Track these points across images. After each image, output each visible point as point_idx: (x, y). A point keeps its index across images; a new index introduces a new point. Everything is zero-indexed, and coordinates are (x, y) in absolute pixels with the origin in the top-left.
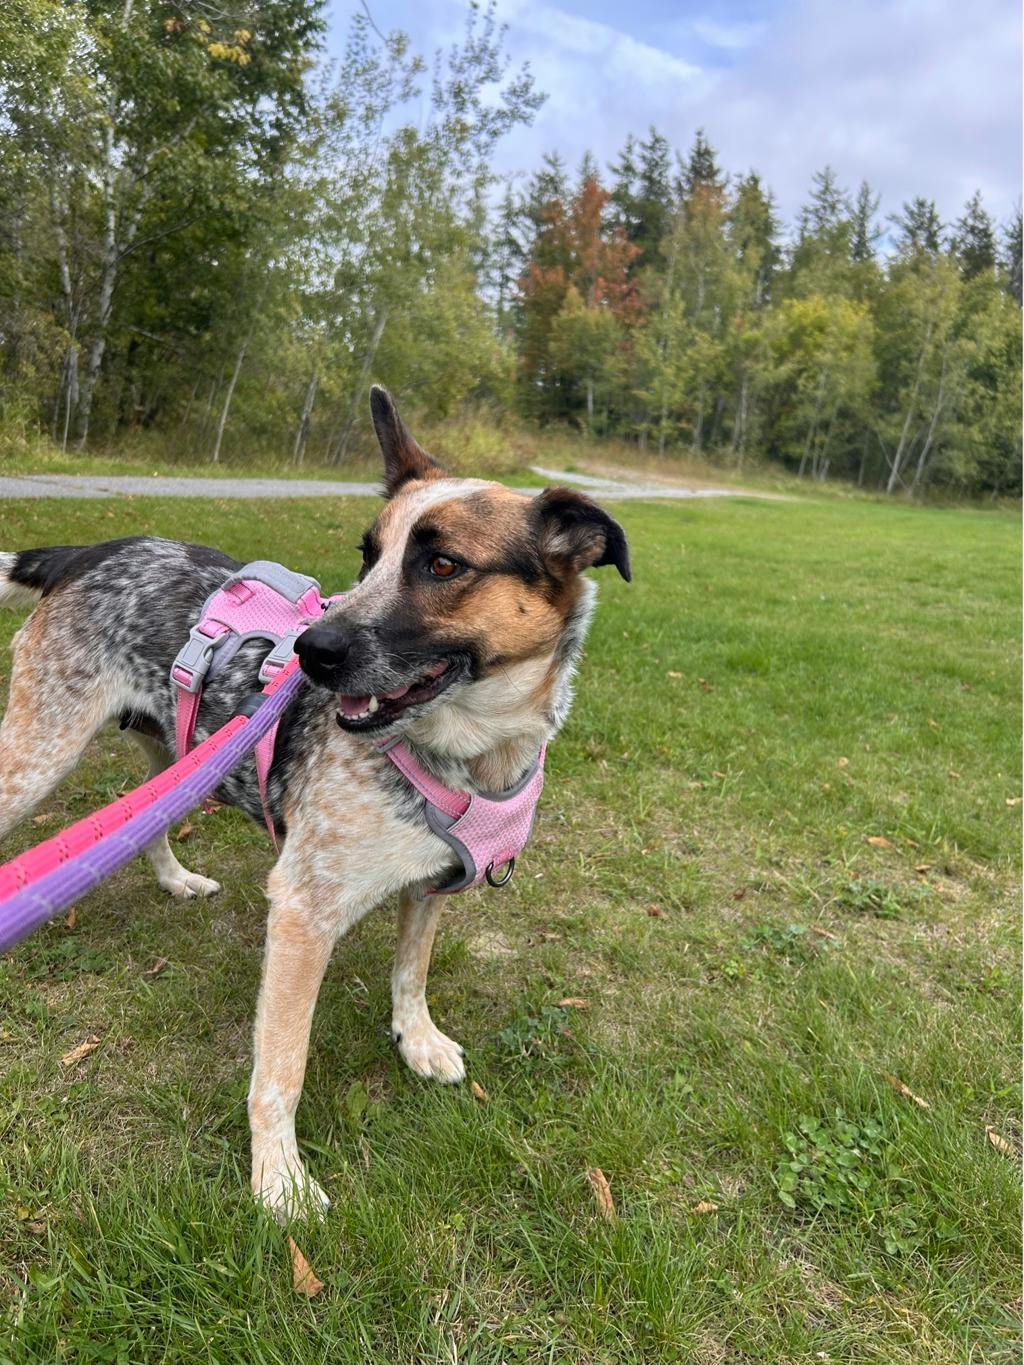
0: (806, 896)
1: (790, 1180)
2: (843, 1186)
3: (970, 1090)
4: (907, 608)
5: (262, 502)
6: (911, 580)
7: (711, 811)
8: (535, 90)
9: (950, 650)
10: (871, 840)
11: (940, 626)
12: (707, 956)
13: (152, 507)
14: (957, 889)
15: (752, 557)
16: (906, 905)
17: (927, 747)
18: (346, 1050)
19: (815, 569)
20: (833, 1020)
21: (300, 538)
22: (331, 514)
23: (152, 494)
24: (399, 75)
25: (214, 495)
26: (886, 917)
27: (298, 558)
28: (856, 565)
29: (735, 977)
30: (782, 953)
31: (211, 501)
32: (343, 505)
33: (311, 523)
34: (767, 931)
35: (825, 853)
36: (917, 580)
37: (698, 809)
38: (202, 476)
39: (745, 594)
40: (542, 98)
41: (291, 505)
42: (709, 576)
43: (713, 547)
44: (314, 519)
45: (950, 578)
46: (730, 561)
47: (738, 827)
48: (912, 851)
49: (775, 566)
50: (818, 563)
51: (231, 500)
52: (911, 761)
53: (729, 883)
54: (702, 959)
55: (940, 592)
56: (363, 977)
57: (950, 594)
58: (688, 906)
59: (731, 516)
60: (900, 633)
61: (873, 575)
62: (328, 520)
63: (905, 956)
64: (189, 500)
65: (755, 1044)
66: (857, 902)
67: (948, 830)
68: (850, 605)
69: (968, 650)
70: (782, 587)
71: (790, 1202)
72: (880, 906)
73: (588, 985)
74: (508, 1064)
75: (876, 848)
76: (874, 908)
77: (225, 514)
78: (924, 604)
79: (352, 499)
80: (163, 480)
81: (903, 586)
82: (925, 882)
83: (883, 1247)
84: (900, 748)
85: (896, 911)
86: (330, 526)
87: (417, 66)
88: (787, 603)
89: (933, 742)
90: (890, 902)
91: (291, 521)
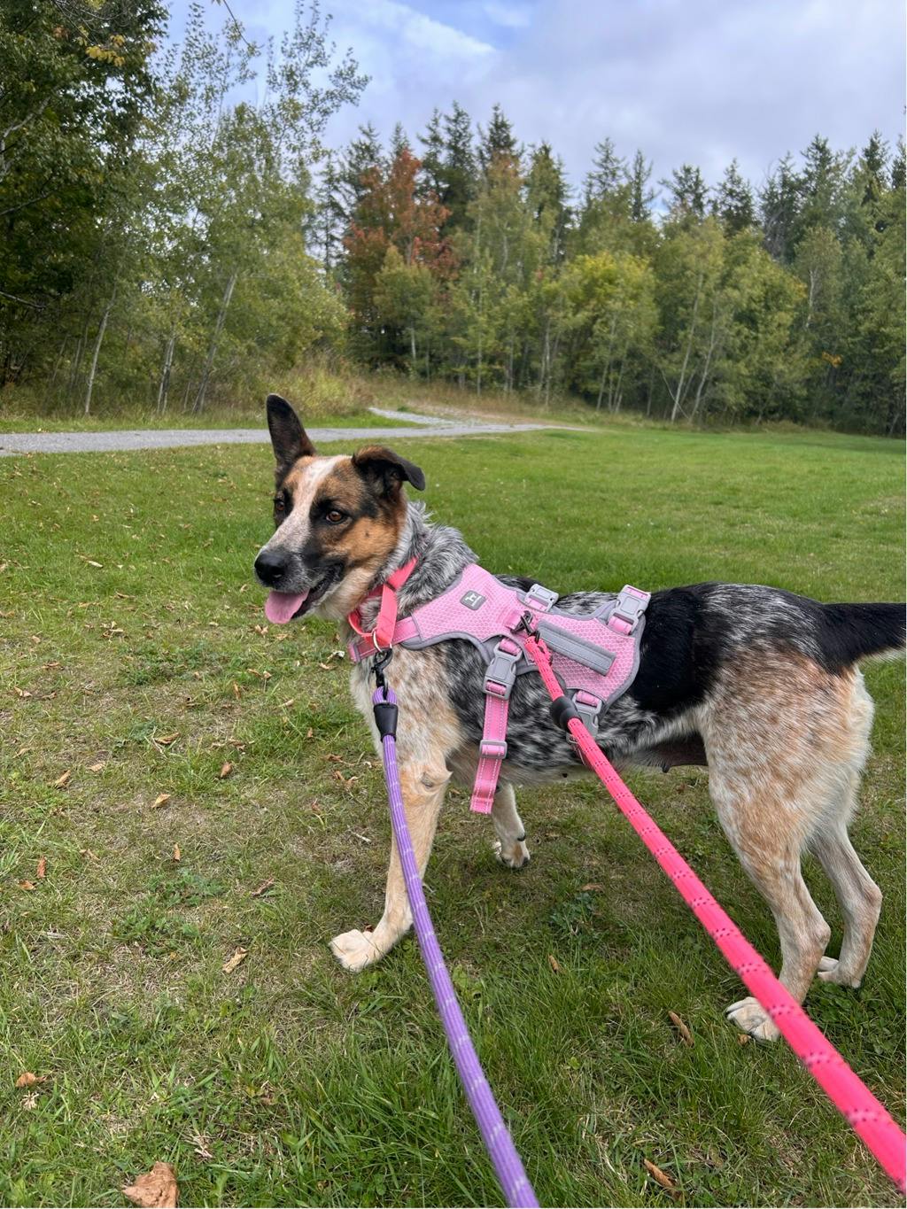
4: (720, 530)
5: (149, 453)
6: (717, 503)
8: (359, 74)
9: (768, 566)
11: (752, 545)
13: (53, 464)
15: (581, 488)
19: (635, 495)
21: (195, 487)
22: (213, 463)
23: (46, 450)
24: (236, 60)
25: (103, 449)
27: (203, 508)
28: (667, 491)
31: (103, 455)
32: (220, 453)
33: (198, 472)
36: (721, 503)
38: (81, 430)
40: (366, 80)
41: (173, 455)
42: (553, 508)
43: (547, 480)
44: (199, 469)
45: (746, 499)
46: (565, 492)
49: (602, 495)
50: (635, 490)
51: (120, 453)
53: (669, 781)
55: (742, 513)
57: (751, 515)
59: (550, 449)
61: (684, 500)
62: (212, 469)
64: (81, 455)
68: (674, 529)
69: (781, 565)
70: (616, 515)
73: (596, 873)
74: (565, 940)
77: (120, 468)
78: (733, 525)
79: (226, 447)
80: (46, 436)
81: (711, 509)
83: (873, 1050)
86: (216, 475)
87: (252, 50)
88: (625, 530)
91: (181, 472)
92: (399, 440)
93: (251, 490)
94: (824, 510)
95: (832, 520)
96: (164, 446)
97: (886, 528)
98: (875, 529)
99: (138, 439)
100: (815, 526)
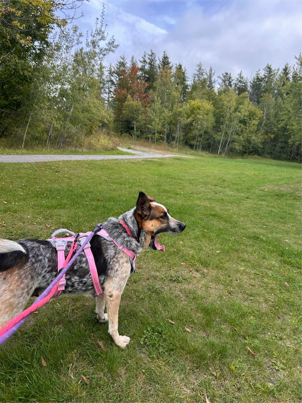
0: (163, 278)
1: (143, 339)
2: (154, 340)
3: (184, 320)
4: (211, 195)
5: (37, 163)
7: (146, 257)
8: (115, 43)
9: (218, 208)
10: (181, 263)
11: (218, 201)
12: (137, 294)
13: (4, 167)
14: (198, 275)
15: (175, 179)
16: (185, 280)
17: (202, 238)
18: (55, 319)
19: (191, 182)
20: (160, 307)
21: (48, 176)
22: (57, 167)
23: (4, 162)
24: (75, 38)
25: (23, 161)
26: (179, 283)
27: (47, 183)
29: (142, 298)
30: (153, 292)
31: (22, 164)
32: (61, 164)
33: (51, 170)
34: (151, 288)
35: (170, 267)
36: (217, 185)
37: (143, 257)
38: (19, 154)
39: (169, 192)
40: (118, 46)
41: (45, 165)
42: (162, 186)
43: (165, 175)
45: (226, 184)
46: (169, 180)
47: (152, 262)
48: (190, 266)
49: (180, 181)
51: (28, 163)
52: (198, 241)
53: (146, 276)
54: (136, 295)
56: (59, 303)
57: (224, 190)
58: (135, 282)
59: (173, 164)
60: (207, 203)
61: (206, 184)
62: (56, 170)
63: (181, 291)
64: (15, 164)
65: (142, 313)
66: (173, 279)
67: (199, 261)
68: (197, 194)
69: (223, 208)
70: (181, 189)
71: (142, 343)
72: (178, 280)
74: (90, 320)
75: (182, 265)
76: (177, 281)
77: (26, 169)
78: (216, 193)
79: (64, 162)
80: (7, 156)
81: (213, 187)
82: (191, 273)
84: (196, 238)
85: (182, 281)
86: (56, 172)
87: (81, 35)
88: (181, 194)
89: (204, 236)
90: (180, 279)
91: (45, 170)
92: (123, 160)
93: (65, 177)
94: (248, 189)
95: (248, 192)
96: (43, 161)
97: (264, 196)
98: (261, 196)
99: (36, 158)
100: (243, 194)
